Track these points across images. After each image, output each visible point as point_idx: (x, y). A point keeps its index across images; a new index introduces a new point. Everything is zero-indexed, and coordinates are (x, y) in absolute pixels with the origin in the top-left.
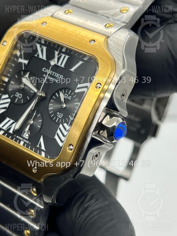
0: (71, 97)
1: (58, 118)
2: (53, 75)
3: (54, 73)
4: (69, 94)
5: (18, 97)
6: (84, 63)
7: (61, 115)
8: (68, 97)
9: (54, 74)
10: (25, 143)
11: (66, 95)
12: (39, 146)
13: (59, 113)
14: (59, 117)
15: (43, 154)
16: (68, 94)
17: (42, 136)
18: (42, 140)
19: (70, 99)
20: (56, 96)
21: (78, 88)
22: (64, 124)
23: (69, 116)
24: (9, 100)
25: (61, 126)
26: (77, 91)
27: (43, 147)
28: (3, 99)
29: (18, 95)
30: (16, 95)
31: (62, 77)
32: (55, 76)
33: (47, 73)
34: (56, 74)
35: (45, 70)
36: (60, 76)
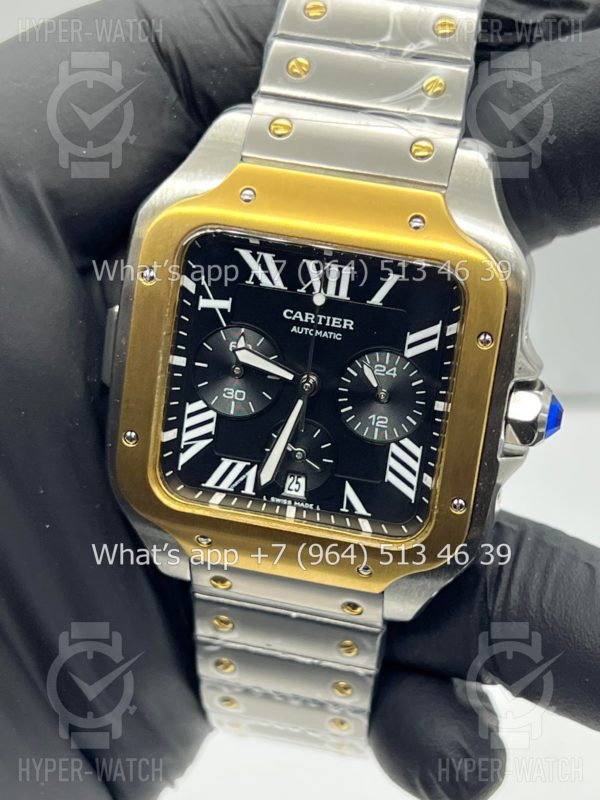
0: (395, 369)
1: (377, 430)
2: (320, 323)
3: (321, 317)
4: (387, 362)
5: (233, 399)
7: (381, 420)
8: (387, 370)
9: (324, 321)
10: (299, 510)
11: (378, 368)
12: (347, 508)
13: (374, 416)
15: (365, 525)
16: (384, 364)
17: (347, 483)
18: (349, 491)
19: (394, 375)
20: (350, 376)
21: (411, 346)
22: (402, 442)
23: (408, 418)
24: (211, 414)
25: (394, 448)
26: (409, 353)
27: (360, 509)
28: (190, 415)
29: (232, 394)
30: (224, 396)
31: (349, 324)
32: (328, 324)
33: (301, 320)
34: (329, 318)
35: (292, 315)
36: (342, 323)
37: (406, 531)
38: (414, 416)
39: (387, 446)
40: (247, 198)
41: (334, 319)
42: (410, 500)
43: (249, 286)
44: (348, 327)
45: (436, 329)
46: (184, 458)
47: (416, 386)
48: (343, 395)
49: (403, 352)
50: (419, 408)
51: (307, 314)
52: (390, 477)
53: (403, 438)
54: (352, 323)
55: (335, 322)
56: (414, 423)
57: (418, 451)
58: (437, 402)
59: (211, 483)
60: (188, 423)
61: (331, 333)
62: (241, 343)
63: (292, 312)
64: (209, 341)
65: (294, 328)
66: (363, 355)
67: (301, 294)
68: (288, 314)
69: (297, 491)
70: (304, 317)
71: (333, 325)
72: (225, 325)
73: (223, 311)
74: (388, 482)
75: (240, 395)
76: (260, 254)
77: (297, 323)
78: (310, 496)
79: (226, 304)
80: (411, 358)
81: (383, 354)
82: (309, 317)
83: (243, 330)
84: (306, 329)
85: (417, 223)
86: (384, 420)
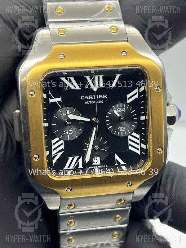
0: (124, 109)
1: (122, 132)
3: (95, 96)
4: (121, 107)
5: (68, 134)
6: (121, 74)
7: (123, 128)
8: (121, 110)
11: (118, 110)
13: (120, 128)
14: (122, 130)
16: (120, 108)
17: (116, 154)
18: (117, 157)
19: (124, 111)
20: (109, 115)
21: (129, 99)
22: (132, 134)
23: (132, 125)
24: (62, 142)
25: (130, 137)
26: (129, 101)
27: (122, 162)
28: (54, 144)
29: (67, 132)
30: (65, 134)
31: (105, 96)
32: (98, 98)
33: (88, 99)
34: (98, 96)
35: (84, 98)
36: (103, 96)
37: (139, 166)
38: (134, 124)
39: (127, 137)
40: (62, 57)
41: (100, 96)
42: (139, 154)
43: (67, 91)
44: (105, 97)
45: (136, 91)
46: (54, 161)
47: (132, 113)
48: (108, 122)
49: (126, 102)
50: (135, 120)
51: (89, 96)
52: (130, 148)
53: (132, 133)
54: (106, 95)
55: (100, 97)
56: (135, 126)
57: (138, 136)
58: (141, 117)
59: (66, 168)
60: (53, 147)
61: (99, 101)
62: (68, 112)
63: (84, 97)
64: (55, 115)
65: (86, 102)
66: (112, 106)
67: (86, 89)
68: (83, 98)
69: (96, 163)
70: (89, 98)
71: (100, 98)
72: (61, 107)
73: (59, 102)
74: (130, 150)
75: (70, 132)
76: (68, 78)
77: (87, 100)
78: (103, 163)
79: (60, 99)
80: (130, 103)
81: (119, 104)
82: (91, 97)
83: (67, 107)
84: (90, 102)
85: (124, 54)
86: (124, 128)
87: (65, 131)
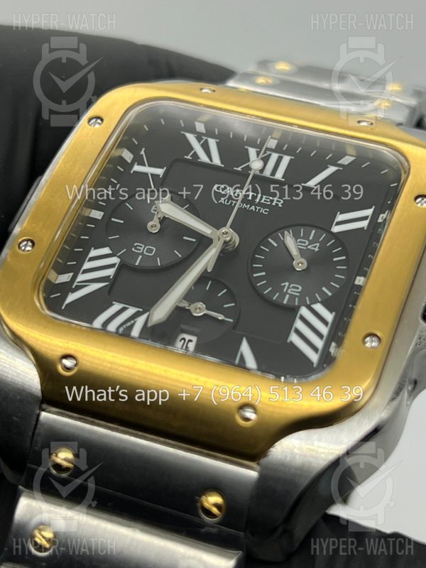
12: (239, 361)
17: (244, 339)
18: (245, 348)
24: (115, 260)
28: (91, 259)
29: (142, 249)
30: (133, 249)
43: (187, 161)
52: (294, 338)
71: (263, 201)
72: (153, 188)
73: (155, 176)
74: (291, 342)
75: (150, 251)
79: (160, 171)
87: (136, 244)
